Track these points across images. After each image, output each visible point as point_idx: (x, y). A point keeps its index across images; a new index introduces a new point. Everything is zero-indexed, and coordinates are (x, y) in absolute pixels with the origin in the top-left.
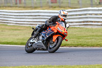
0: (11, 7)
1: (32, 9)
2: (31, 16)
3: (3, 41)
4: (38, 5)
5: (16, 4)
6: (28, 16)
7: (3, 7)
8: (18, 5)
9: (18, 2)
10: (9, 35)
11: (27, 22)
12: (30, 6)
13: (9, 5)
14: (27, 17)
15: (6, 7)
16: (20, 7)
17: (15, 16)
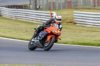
0: (89, 9)
3: (81, 42)
5: (95, 6)
7: (81, 9)
8: (97, 7)
9: (96, 4)
10: (87, 36)
15: (84, 8)
16: (98, 9)
17: (93, 18)
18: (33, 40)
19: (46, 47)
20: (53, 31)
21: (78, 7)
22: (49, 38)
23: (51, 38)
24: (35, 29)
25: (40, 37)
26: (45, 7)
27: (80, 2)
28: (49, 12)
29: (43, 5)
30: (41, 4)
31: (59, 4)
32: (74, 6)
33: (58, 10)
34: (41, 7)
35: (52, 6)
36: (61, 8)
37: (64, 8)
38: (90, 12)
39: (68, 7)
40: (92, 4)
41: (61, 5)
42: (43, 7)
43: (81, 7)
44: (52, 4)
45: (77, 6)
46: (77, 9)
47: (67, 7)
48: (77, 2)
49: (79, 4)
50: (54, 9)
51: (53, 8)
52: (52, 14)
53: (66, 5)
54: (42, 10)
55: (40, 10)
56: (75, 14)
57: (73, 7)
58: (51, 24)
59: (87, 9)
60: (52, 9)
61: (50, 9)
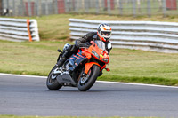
0: (96, 14)
1: (132, 20)
2: (131, 30)
4: (144, 12)
5: (106, 9)
6: (126, 30)
7: (82, 14)
8: (109, 11)
9: (109, 6)
11: (123, 40)
12: (130, 13)
13: (93, 10)
14: (123, 33)
15: (87, 14)
16: (111, 15)
18: (55, 72)
19: (81, 84)
20: (96, 55)
21: (76, 11)
22: (88, 67)
23: (92, 68)
24: (59, 51)
25: (70, 66)
26: (17, 11)
27: (81, 2)
28: (25, 20)
29: (13, 8)
30: (11, 5)
31: (43, 5)
32: (70, 10)
33: (40, 16)
34: (11, 11)
35: (30, 9)
36: (47, 12)
37: (52, 12)
38: (97, 19)
39: (59, 10)
40: (100, 5)
41: (47, 7)
42: (14, 11)
43: (81, 11)
44: (29, 5)
45: (74, 9)
46: (75, 14)
47: (56, 11)
48: (74, 3)
49: (78, 5)
50: (34, 15)
51: (33, 12)
52: (30, 23)
53: (56, 7)
54: (12, 16)
55: (9, 17)
56: (71, 24)
57: (67, 10)
58: (92, 42)
59: (92, 14)
60: (30, 14)
61: (26, 15)
